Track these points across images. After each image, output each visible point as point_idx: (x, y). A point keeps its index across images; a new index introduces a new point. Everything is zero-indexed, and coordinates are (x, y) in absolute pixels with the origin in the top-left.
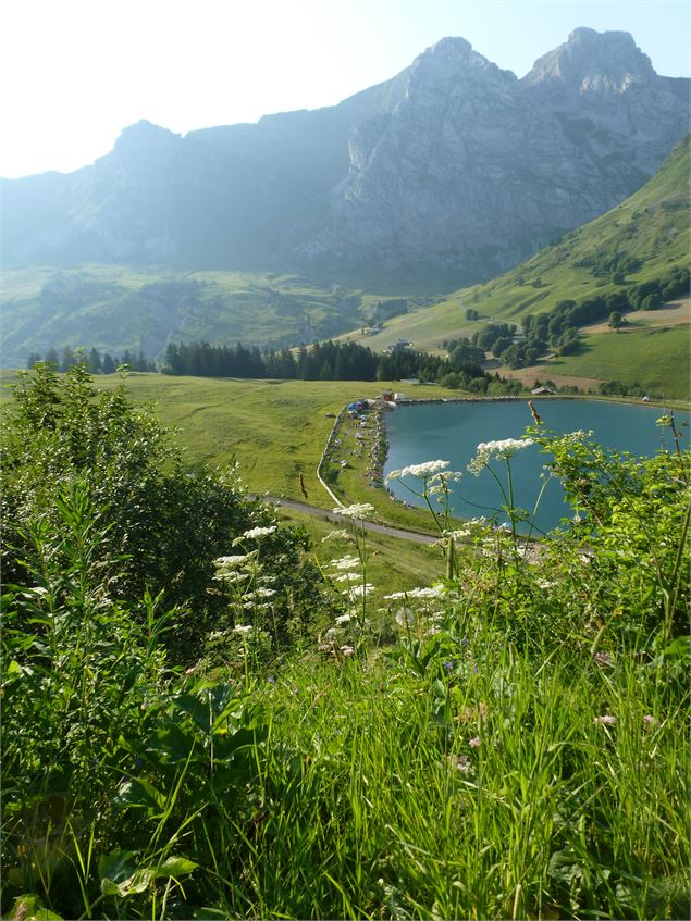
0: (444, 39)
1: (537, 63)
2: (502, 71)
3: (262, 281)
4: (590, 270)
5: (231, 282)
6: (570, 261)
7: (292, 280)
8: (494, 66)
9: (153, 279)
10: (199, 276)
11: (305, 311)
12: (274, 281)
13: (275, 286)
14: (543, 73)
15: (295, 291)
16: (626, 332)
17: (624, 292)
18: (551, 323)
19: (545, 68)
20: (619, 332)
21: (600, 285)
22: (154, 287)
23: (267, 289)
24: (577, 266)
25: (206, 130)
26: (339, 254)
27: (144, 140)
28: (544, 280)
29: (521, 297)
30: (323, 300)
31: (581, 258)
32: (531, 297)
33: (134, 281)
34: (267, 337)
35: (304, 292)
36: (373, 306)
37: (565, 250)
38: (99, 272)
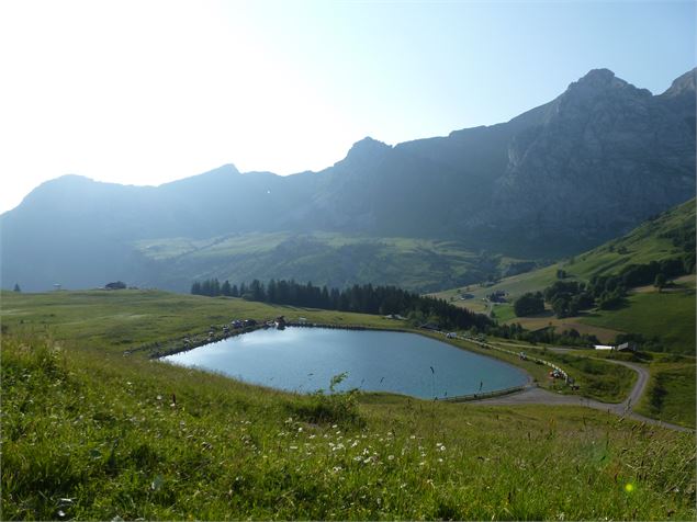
0: (592, 71)
1: (675, 82)
2: (638, 90)
3: (429, 245)
4: (671, 240)
5: (405, 245)
6: (657, 233)
7: (450, 245)
8: (632, 87)
9: (350, 241)
10: (385, 241)
11: (452, 267)
12: (437, 245)
13: (436, 248)
14: (680, 88)
15: (450, 253)
16: (667, 293)
17: (679, 258)
18: (608, 282)
19: (682, 85)
20: (661, 292)
21: (673, 252)
22: (351, 246)
23: (428, 251)
24: (661, 236)
25: (410, 142)
26: (493, 226)
27: (367, 150)
28: (629, 248)
29: (606, 262)
30: (469, 260)
31: (668, 230)
32: (614, 262)
33: (338, 241)
34: (415, 285)
35: (457, 253)
36: (507, 266)
37: (658, 223)
38: (320, 236)
